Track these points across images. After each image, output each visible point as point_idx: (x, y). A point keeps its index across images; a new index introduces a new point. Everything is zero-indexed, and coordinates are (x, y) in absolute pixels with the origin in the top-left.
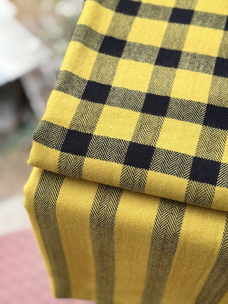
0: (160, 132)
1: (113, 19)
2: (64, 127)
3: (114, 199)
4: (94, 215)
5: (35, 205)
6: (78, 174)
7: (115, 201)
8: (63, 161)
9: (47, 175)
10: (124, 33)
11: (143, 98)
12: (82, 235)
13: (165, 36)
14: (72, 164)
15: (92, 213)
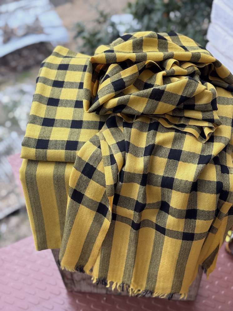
0: (80, 135)
2: (36, 139)
3: (63, 167)
6: (45, 158)
8: (37, 153)
9: (30, 162)
11: (71, 122)
14: (41, 154)
15: (54, 175)
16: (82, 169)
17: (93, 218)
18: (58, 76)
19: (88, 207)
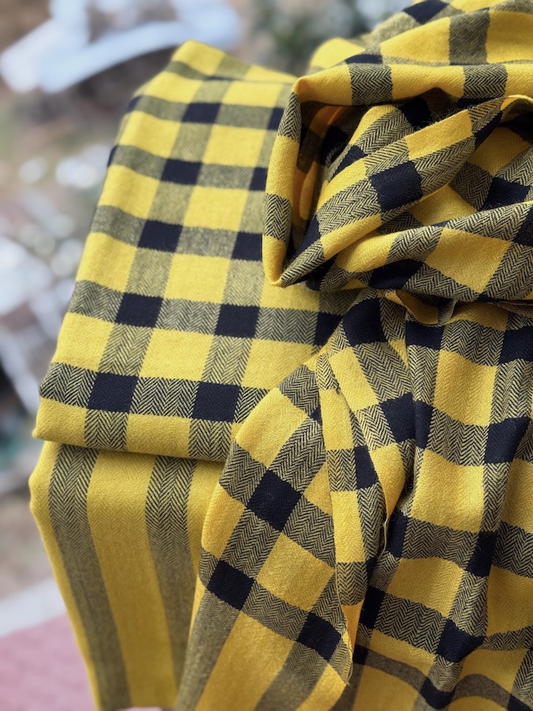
0: (247, 363)
1: (158, 193)
2: (91, 370)
3: (183, 478)
4: (152, 508)
5: (52, 506)
6: (119, 443)
7: (185, 481)
8: (92, 423)
9: (67, 453)
10: (177, 213)
11: (217, 311)
12: (135, 553)
13: (245, 213)
14: (107, 428)
15: (148, 507)
16: (250, 491)
17: (285, 659)
18: (181, 144)
19: (267, 622)
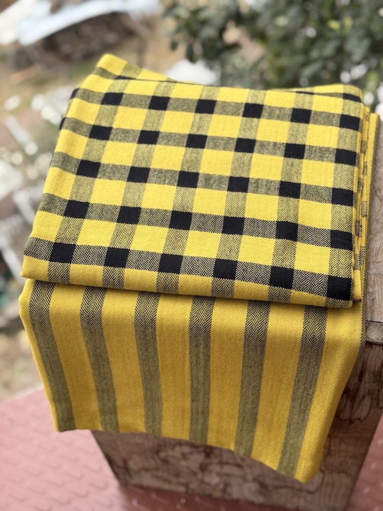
1: (87, 145)
2: (51, 241)
8: (52, 269)
10: (98, 156)
11: (118, 210)
14: (60, 271)
